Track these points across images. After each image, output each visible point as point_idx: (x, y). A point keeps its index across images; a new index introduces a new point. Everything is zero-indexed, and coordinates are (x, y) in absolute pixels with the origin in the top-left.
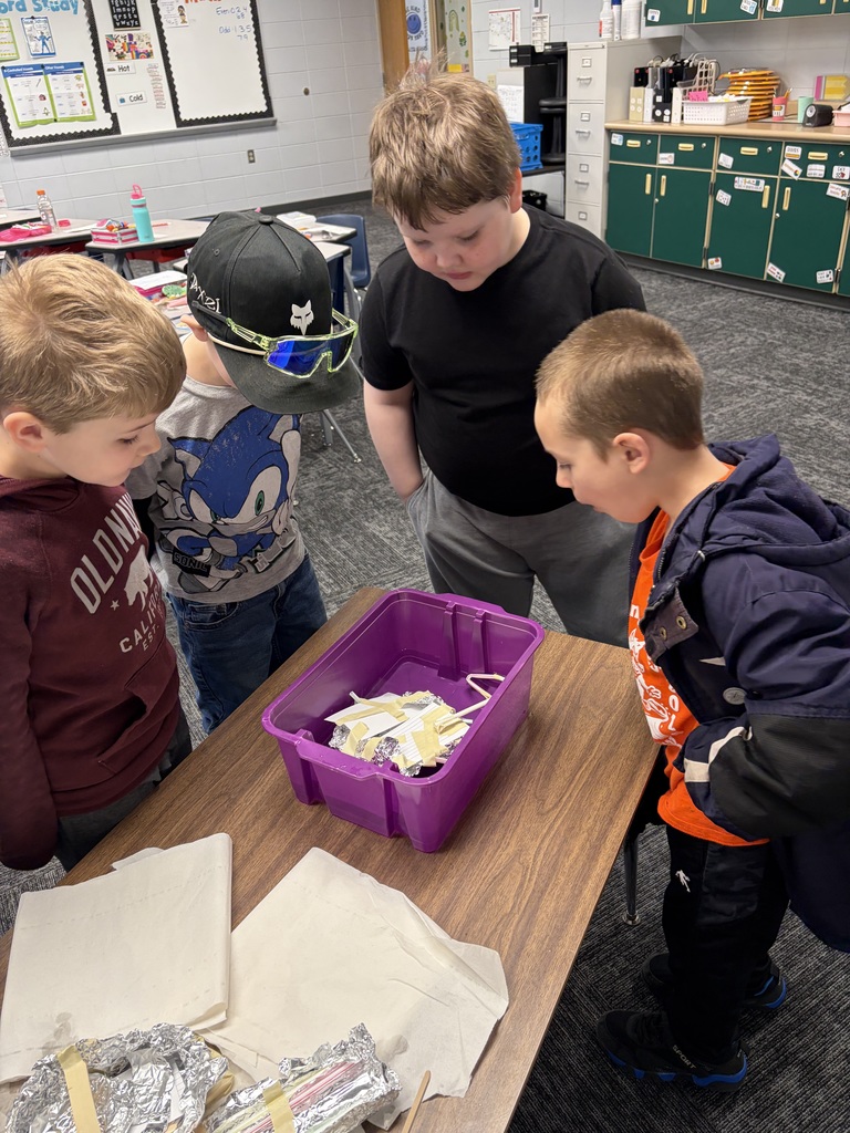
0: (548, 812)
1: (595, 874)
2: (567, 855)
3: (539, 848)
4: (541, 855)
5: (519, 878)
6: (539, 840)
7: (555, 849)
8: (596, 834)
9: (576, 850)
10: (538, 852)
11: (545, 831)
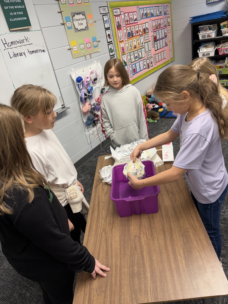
0: (103, 231)
1: (89, 224)
2: (95, 225)
3: (102, 223)
4: (101, 222)
5: (103, 216)
6: (102, 225)
7: (98, 224)
8: (91, 231)
9: (94, 226)
10: (102, 222)
11: (102, 227)
